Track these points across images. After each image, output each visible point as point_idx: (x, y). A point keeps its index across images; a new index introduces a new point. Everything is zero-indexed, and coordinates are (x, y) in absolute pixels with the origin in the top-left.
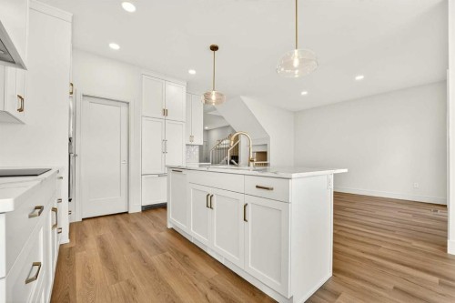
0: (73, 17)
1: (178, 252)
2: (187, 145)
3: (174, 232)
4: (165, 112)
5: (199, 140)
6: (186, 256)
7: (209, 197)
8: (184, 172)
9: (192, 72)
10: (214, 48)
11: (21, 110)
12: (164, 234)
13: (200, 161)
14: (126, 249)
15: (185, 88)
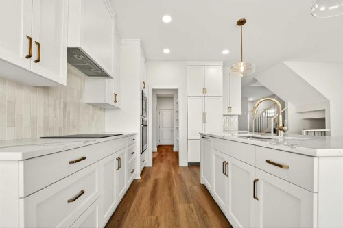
0: (141, 42)
1: (200, 207)
2: (224, 115)
3: (204, 189)
4: (205, 91)
5: (238, 111)
6: (205, 212)
7: (225, 164)
8: (210, 139)
9: (226, 52)
10: (241, 22)
11: (116, 101)
12: (197, 189)
13: (239, 130)
14: (166, 192)
15: (221, 67)
